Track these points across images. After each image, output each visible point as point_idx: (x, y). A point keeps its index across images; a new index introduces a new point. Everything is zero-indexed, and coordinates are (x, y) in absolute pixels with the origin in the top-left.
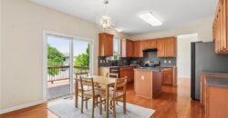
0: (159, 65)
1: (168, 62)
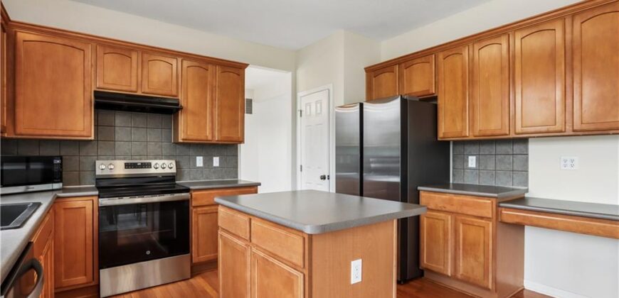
1: (212, 161)
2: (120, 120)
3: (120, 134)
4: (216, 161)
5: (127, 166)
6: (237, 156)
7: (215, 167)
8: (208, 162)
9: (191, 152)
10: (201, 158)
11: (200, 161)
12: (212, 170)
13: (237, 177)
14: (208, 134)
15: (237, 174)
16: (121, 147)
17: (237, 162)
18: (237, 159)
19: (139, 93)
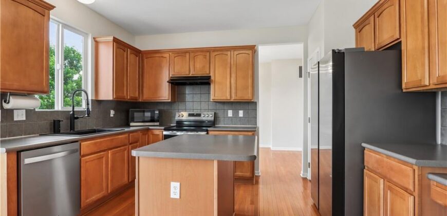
0: (213, 124)
1: (238, 113)
2: (188, 90)
3: (188, 98)
4: (241, 113)
5: (190, 115)
6: (256, 110)
7: (240, 117)
8: (236, 114)
9: (226, 107)
10: (231, 111)
11: (230, 113)
12: (238, 119)
13: (256, 125)
14: (227, 95)
15: (256, 123)
16: (189, 105)
17: (256, 115)
18: (256, 112)
19: (190, 75)
